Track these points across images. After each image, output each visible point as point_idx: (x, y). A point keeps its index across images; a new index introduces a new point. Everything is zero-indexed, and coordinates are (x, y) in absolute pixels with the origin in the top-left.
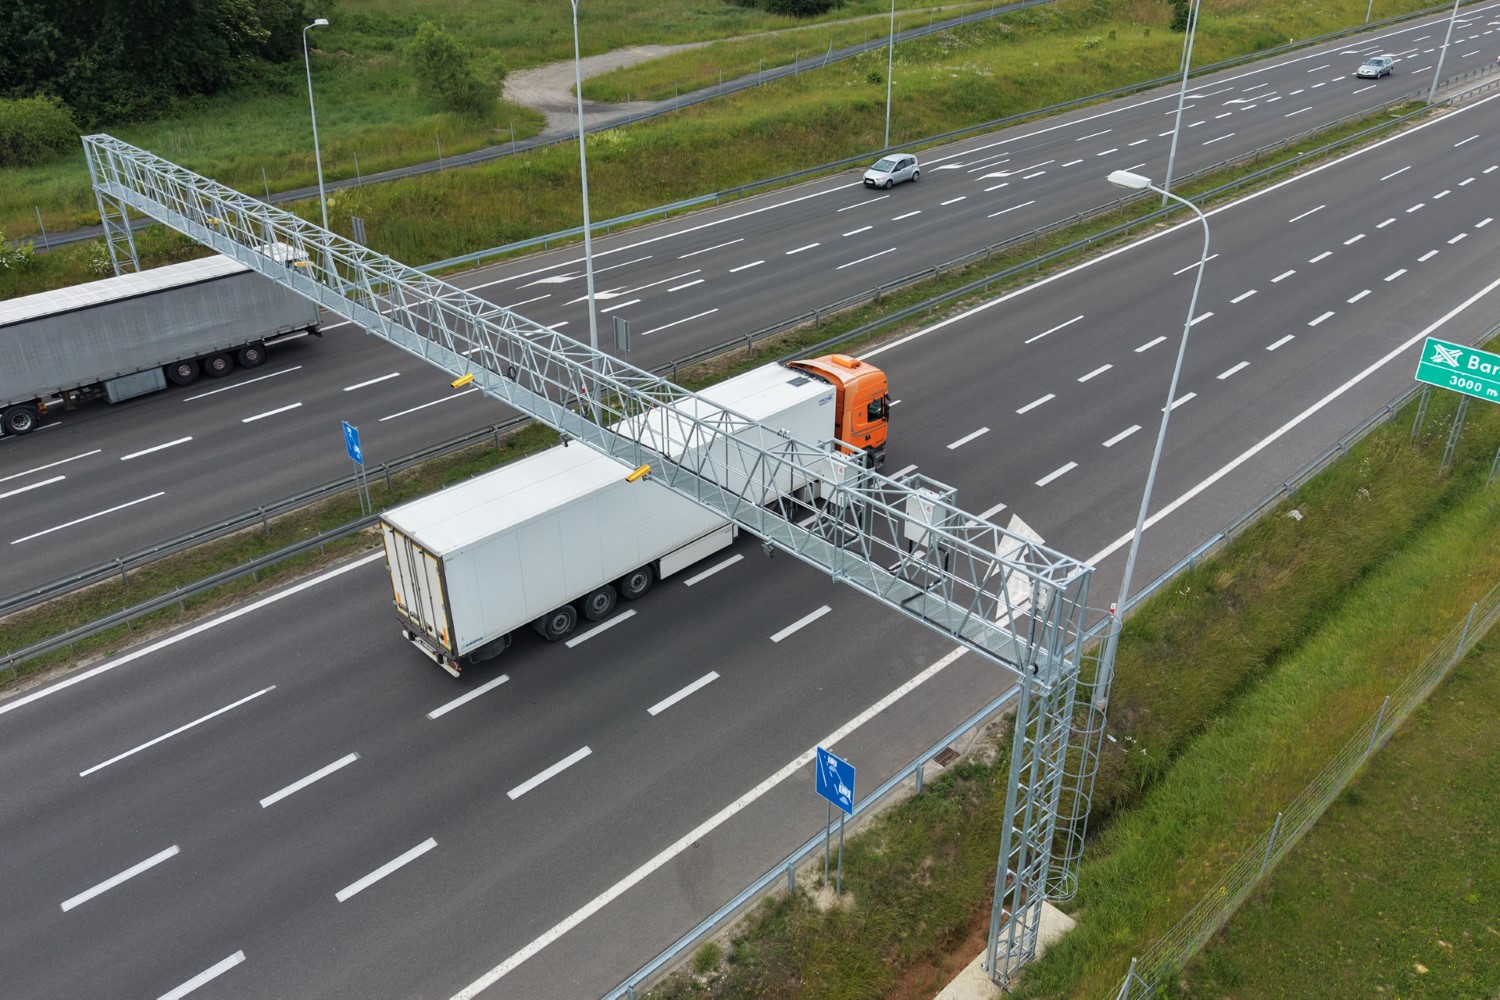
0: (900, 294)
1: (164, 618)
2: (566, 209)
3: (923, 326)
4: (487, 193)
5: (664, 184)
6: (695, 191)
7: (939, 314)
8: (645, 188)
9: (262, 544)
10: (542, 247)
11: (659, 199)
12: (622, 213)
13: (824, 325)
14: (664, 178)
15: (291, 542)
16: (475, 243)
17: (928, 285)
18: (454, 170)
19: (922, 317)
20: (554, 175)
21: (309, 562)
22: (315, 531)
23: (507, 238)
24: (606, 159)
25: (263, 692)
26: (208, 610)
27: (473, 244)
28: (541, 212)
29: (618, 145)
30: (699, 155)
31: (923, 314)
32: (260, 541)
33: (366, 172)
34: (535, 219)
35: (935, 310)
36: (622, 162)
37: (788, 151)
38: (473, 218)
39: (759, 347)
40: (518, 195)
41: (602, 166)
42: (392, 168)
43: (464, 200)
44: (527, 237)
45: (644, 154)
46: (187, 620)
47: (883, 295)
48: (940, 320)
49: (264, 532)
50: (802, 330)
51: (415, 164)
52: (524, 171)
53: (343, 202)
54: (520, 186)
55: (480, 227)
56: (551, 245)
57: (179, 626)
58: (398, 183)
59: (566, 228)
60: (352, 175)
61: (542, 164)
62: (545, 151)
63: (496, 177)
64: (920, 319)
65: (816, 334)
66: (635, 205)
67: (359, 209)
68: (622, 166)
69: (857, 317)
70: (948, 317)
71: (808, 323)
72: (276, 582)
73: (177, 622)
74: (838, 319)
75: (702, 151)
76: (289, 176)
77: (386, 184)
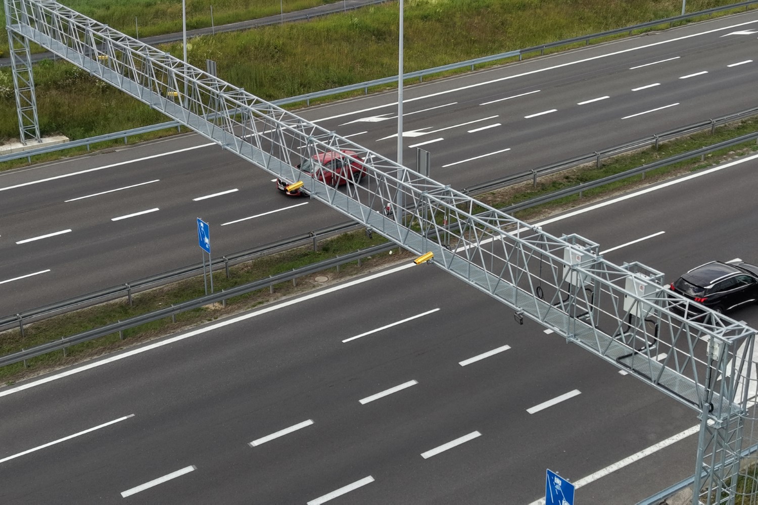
0: (676, 143)
1: (51, 361)
2: (386, 60)
3: (694, 171)
4: (319, 44)
5: (474, 42)
6: (501, 47)
7: (711, 161)
8: (456, 44)
9: (126, 312)
10: (363, 92)
11: (468, 54)
12: (434, 65)
13: (604, 165)
14: (474, 35)
15: (149, 311)
16: (306, 86)
17: (704, 136)
18: (292, 23)
19: (695, 163)
20: (378, 30)
21: (163, 328)
22: (167, 304)
23: (334, 83)
24: (425, 18)
25: (125, 418)
26: (84, 357)
27: (305, 86)
28: (364, 63)
29: (436, 6)
30: (508, 17)
31: (696, 160)
32: (125, 309)
33: (218, 23)
34: (359, 68)
35: (708, 158)
36: (439, 21)
37: (589, 14)
38: (306, 65)
39: (543, 181)
40: (346, 46)
41: (421, 24)
42: (241, 21)
43: (299, 50)
44: (351, 82)
45: (458, 15)
46: (68, 363)
47: (661, 143)
48: (711, 166)
49: (128, 304)
50: (583, 169)
51: (260, 17)
52: (352, 26)
53: (199, 47)
54: (347, 39)
55: (311, 73)
56: (371, 90)
57: (62, 367)
58: (245, 33)
59: (384, 76)
60: (207, 25)
61: (368, 21)
62: (372, 10)
63: (328, 30)
64: (693, 164)
65: (595, 173)
66: (447, 58)
67: (212, 54)
68: (438, 24)
69: (635, 160)
70: (718, 164)
71: (590, 164)
72: (137, 341)
73: (60, 365)
74: (617, 161)
75: (510, 13)
76: (154, 24)
77: (235, 33)
